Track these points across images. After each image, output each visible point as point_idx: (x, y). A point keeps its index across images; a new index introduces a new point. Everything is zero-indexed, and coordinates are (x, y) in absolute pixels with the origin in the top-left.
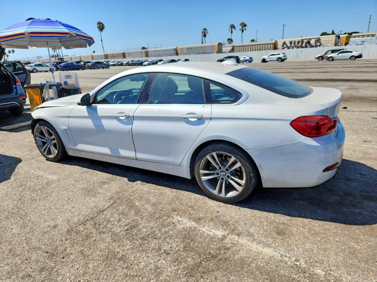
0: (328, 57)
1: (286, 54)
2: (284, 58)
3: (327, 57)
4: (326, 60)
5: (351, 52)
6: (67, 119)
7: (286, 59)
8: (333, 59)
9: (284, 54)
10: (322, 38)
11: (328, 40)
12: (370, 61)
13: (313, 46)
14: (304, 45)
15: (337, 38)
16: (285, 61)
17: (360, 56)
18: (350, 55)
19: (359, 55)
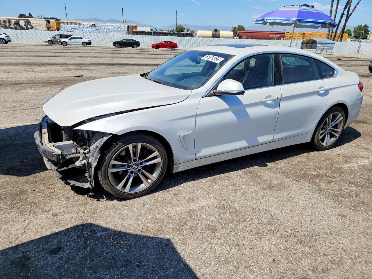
0: (62, 41)
1: (8, 34)
2: (8, 40)
3: (60, 41)
4: (60, 44)
5: (82, 38)
6: (193, 119)
7: (10, 41)
8: (66, 44)
9: (5, 34)
10: (31, 20)
11: (38, 23)
12: (100, 47)
13: (24, 28)
14: (12, 26)
15: (48, 23)
16: (9, 43)
17: (90, 43)
18: (81, 41)
19: (89, 41)
